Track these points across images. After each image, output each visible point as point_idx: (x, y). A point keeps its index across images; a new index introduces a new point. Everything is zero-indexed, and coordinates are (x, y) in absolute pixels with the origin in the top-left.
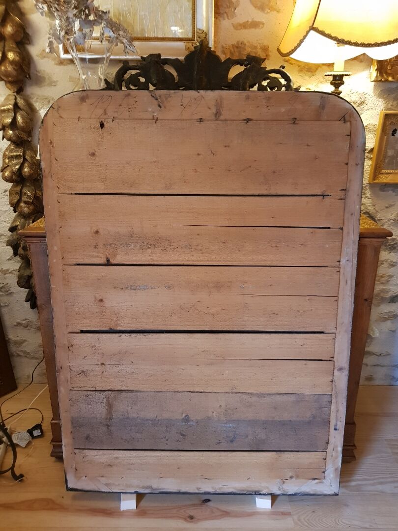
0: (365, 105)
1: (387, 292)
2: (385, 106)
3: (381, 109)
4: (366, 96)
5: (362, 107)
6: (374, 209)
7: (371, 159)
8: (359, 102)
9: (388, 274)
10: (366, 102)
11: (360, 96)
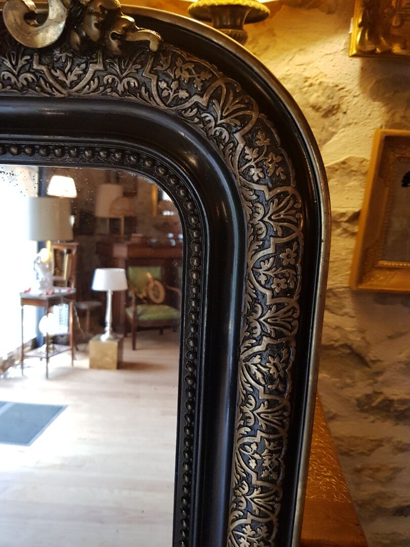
0: (340, 115)
1: (390, 498)
2: (386, 118)
3: (379, 125)
4: (342, 93)
5: (334, 118)
6: (363, 338)
7: (353, 234)
8: (325, 107)
9: (391, 466)
10: (344, 107)
11: (328, 92)
